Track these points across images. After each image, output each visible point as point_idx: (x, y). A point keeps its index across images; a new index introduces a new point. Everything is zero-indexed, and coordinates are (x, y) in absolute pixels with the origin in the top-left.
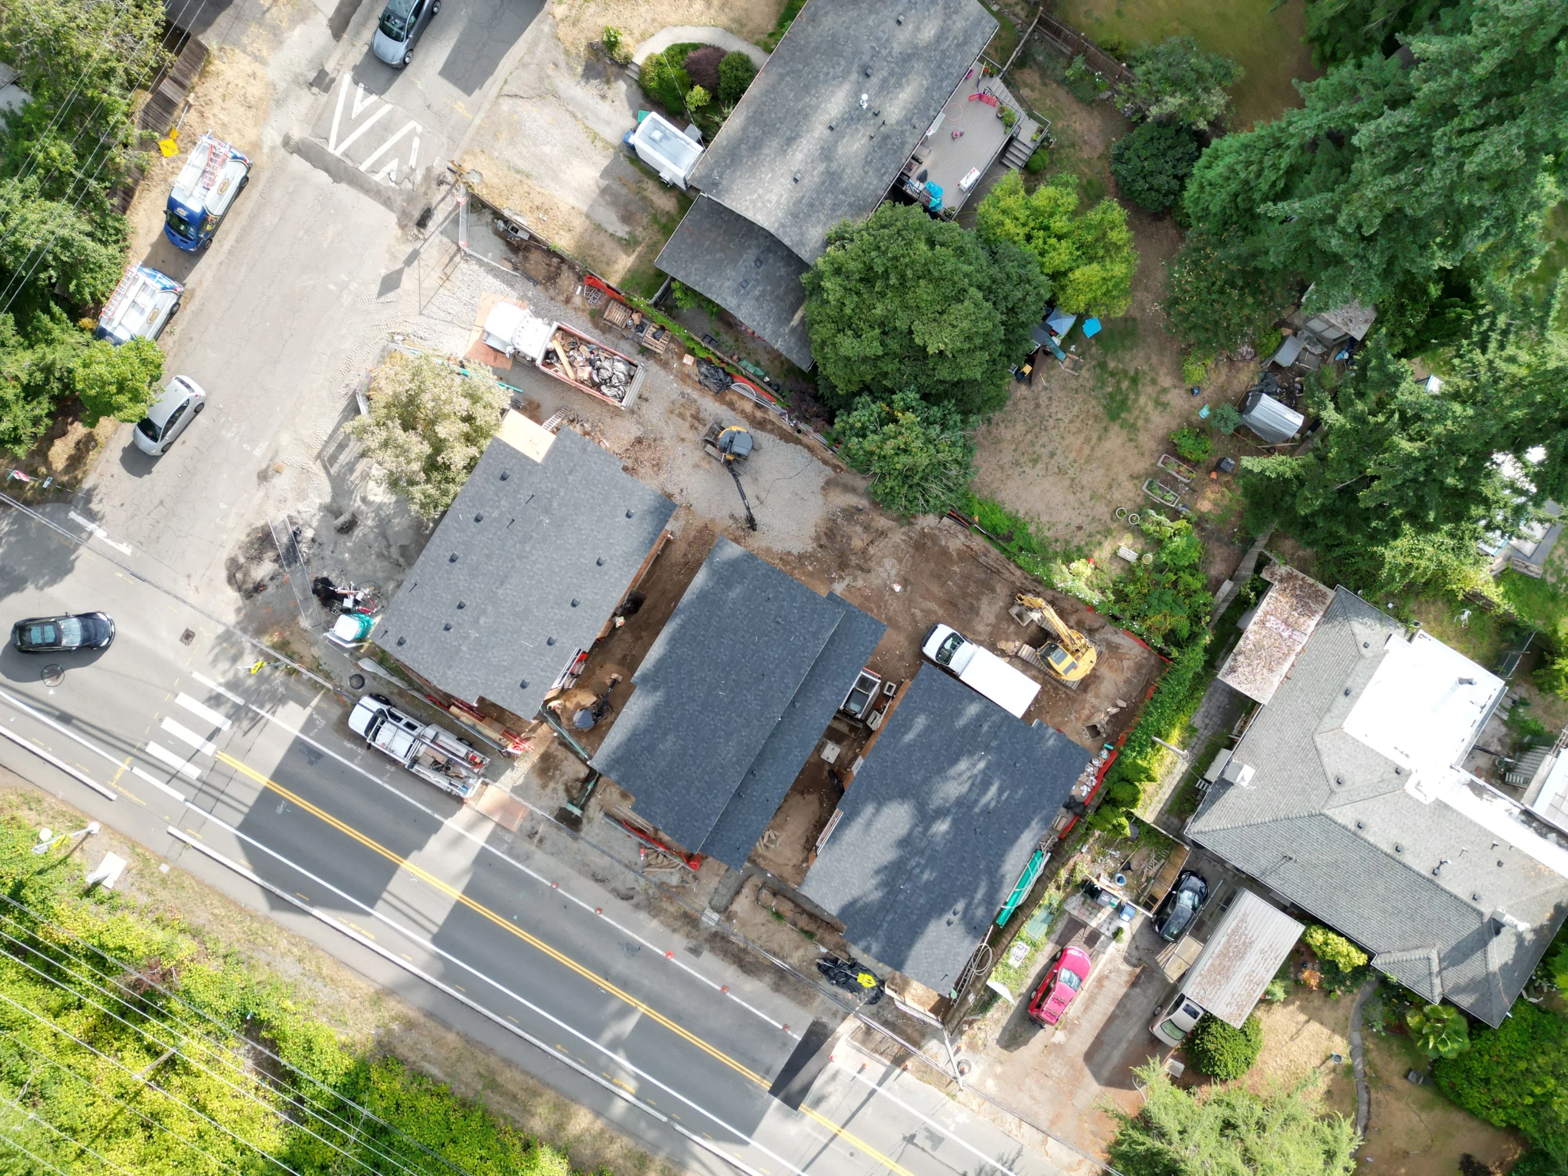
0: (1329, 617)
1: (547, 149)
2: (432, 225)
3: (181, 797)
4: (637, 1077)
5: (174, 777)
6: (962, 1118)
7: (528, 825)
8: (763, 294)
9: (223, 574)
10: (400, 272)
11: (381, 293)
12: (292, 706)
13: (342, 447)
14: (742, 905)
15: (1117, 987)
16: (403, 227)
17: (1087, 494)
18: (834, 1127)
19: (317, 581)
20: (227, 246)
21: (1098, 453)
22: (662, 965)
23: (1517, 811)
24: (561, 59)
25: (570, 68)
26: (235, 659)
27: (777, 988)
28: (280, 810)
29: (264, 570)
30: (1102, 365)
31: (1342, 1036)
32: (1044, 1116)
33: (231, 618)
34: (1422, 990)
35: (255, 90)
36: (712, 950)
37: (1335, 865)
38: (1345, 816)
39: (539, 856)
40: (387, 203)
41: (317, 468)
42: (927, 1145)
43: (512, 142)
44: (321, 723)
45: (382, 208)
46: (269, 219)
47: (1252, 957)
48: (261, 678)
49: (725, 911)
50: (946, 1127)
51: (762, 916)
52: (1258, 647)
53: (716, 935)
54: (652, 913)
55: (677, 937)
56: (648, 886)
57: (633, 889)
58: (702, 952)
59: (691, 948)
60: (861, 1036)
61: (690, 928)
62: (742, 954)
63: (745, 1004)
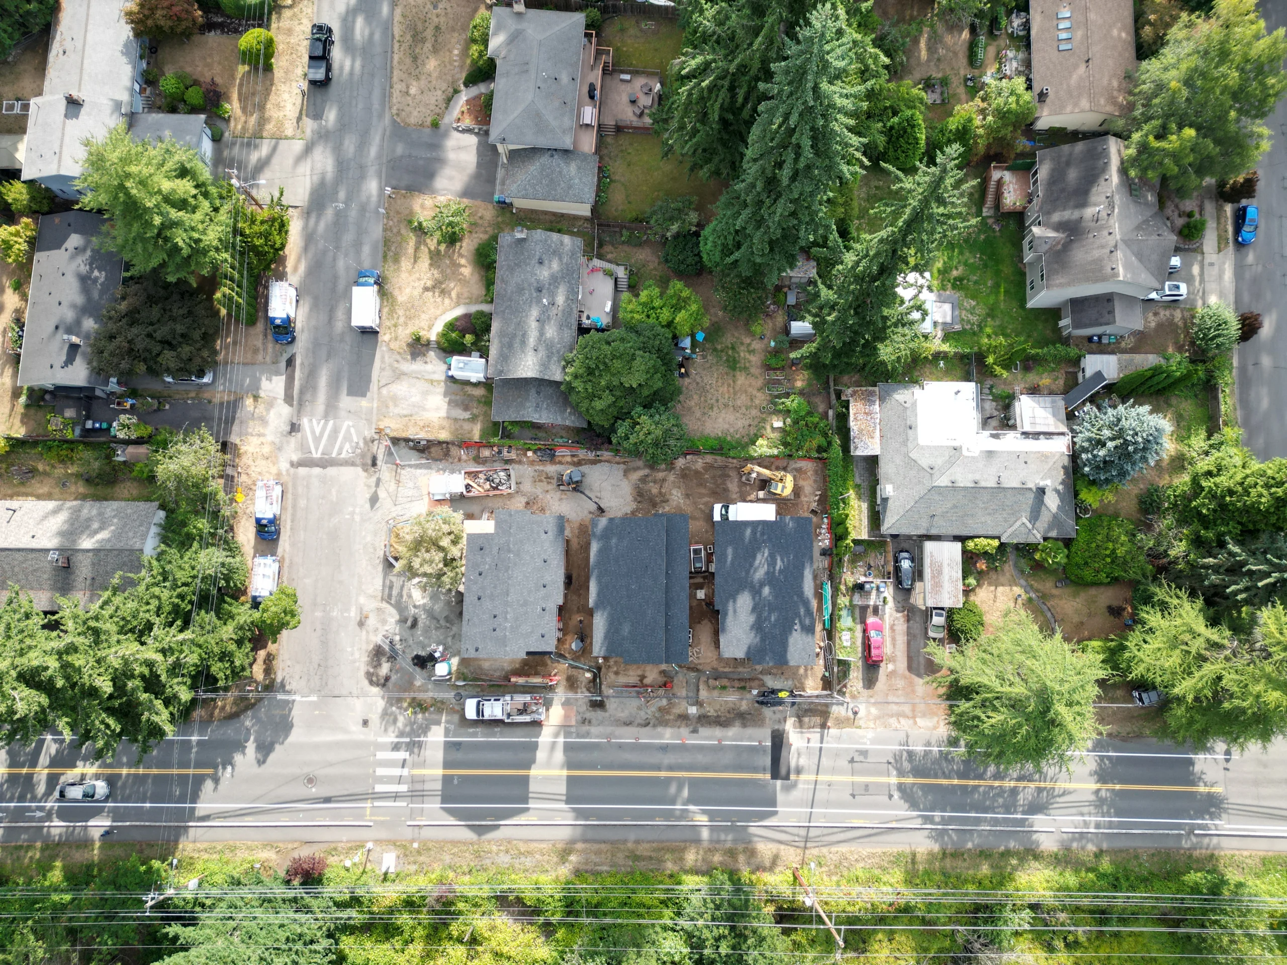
0: (882, 400)
1: (413, 399)
2: (379, 463)
3: (405, 804)
4: (704, 812)
5: (396, 796)
6: (870, 734)
7: (579, 718)
8: (548, 405)
9: (366, 682)
10: (376, 492)
11: (372, 506)
12: (434, 728)
13: (391, 588)
14: (703, 694)
15: (901, 626)
16: (366, 471)
17: (744, 409)
18: (813, 777)
19: (413, 659)
20: (288, 527)
21: (737, 388)
22: (683, 748)
23: (1019, 435)
24: (398, 357)
25: (404, 359)
26: (395, 721)
27: (744, 726)
28: (456, 782)
29: (385, 668)
30: (715, 350)
31: (1016, 585)
32: (907, 709)
33: (381, 704)
34: (1031, 540)
35: (266, 450)
36: (702, 725)
37: (955, 506)
38: (943, 481)
39: (594, 730)
40: (353, 464)
41: (385, 605)
42: (861, 758)
43: (396, 405)
44: (452, 727)
45: (352, 468)
46: (302, 503)
47: (946, 570)
48: (411, 723)
49: (698, 703)
50: (865, 744)
51: (716, 693)
52: (861, 431)
53: (700, 717)
54: (663, 725)
55: (682, 730)
56: (654, 713)
57: (647, 718)
58: (698, 730)
59: (692, 731)
60: (798, 725)
61: (685, 721)
62: (718, 719)
63: (734, 743)
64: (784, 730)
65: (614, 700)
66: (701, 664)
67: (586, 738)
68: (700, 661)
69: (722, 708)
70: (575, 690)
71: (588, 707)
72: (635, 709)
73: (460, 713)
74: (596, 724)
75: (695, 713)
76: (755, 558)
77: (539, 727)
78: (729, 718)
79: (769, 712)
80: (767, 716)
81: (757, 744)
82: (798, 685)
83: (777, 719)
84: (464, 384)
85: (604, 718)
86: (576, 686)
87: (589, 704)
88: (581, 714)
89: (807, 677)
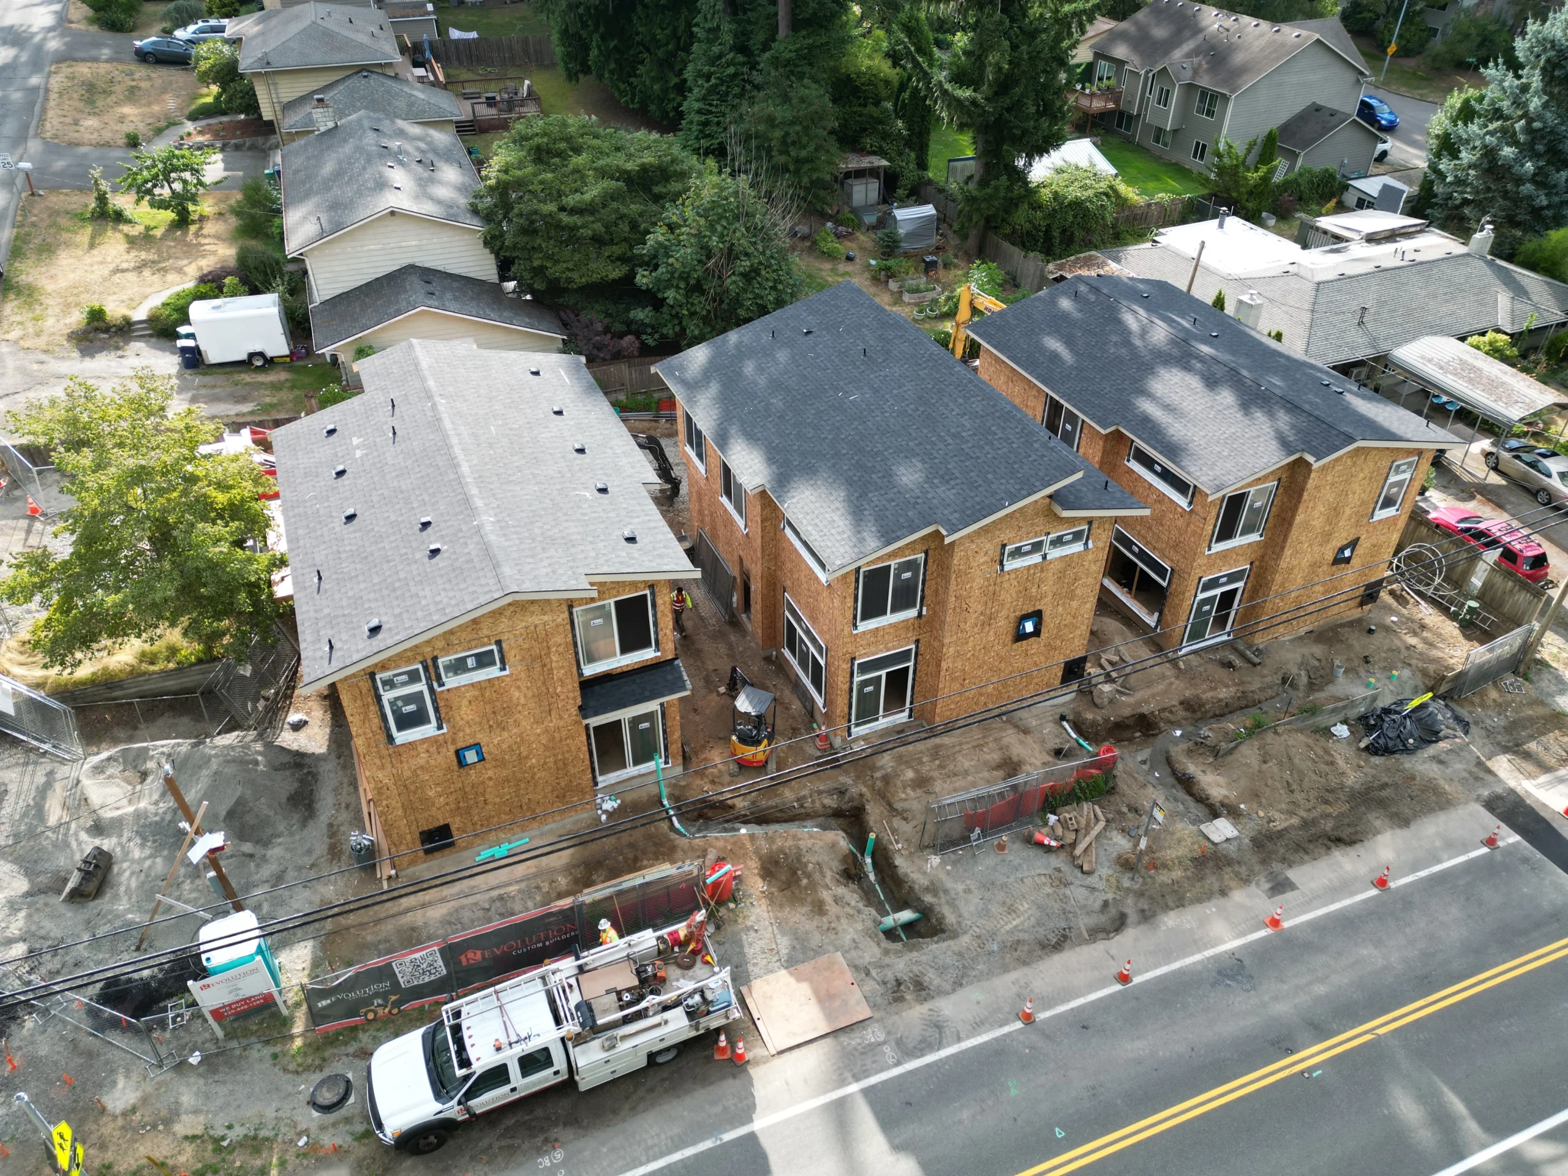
0: (1114, 259)
7: (873, 988)
8: (456, 297)
23: (1363, 245)
25: (61, 358)
34: (1552, 319)
36: (1287, 862)
38: (1325, 276)
47: (1480, 364)
53: (1258, 843)
54: (1171, 904)
55: (1239, 895)
56: (1113, 880)
57: (1106, 904)
58: (1287, 879)
59: (1272, 889)
60: (1530, 767)
61: (1229, 870)
62: (1313, 831)
63: (1423, 874)
64: (1512, 791)
65: (960, 887)
66: (1147, 702)
67: (940, 1046)
68: (1139, 695)
69: (1299, 797)
70: (809, 900)
71: (886, 944)
72: (1048, 890)
73: (352, 1158)
74: (948, 987)
75: (1236, 838)
76: (1119, 322)
77: (734, 1077)
78: (1341, 815)
79: (1426, 766)
80: (1432, 775)
81: (1485, 850)
82: (1431, 668)
83: (1465, 775)
84: (231, 373)
85: (960, 954)
86: (805, 881)
87: (881, 935)
88: (874, 973)
89: (1431, 645)
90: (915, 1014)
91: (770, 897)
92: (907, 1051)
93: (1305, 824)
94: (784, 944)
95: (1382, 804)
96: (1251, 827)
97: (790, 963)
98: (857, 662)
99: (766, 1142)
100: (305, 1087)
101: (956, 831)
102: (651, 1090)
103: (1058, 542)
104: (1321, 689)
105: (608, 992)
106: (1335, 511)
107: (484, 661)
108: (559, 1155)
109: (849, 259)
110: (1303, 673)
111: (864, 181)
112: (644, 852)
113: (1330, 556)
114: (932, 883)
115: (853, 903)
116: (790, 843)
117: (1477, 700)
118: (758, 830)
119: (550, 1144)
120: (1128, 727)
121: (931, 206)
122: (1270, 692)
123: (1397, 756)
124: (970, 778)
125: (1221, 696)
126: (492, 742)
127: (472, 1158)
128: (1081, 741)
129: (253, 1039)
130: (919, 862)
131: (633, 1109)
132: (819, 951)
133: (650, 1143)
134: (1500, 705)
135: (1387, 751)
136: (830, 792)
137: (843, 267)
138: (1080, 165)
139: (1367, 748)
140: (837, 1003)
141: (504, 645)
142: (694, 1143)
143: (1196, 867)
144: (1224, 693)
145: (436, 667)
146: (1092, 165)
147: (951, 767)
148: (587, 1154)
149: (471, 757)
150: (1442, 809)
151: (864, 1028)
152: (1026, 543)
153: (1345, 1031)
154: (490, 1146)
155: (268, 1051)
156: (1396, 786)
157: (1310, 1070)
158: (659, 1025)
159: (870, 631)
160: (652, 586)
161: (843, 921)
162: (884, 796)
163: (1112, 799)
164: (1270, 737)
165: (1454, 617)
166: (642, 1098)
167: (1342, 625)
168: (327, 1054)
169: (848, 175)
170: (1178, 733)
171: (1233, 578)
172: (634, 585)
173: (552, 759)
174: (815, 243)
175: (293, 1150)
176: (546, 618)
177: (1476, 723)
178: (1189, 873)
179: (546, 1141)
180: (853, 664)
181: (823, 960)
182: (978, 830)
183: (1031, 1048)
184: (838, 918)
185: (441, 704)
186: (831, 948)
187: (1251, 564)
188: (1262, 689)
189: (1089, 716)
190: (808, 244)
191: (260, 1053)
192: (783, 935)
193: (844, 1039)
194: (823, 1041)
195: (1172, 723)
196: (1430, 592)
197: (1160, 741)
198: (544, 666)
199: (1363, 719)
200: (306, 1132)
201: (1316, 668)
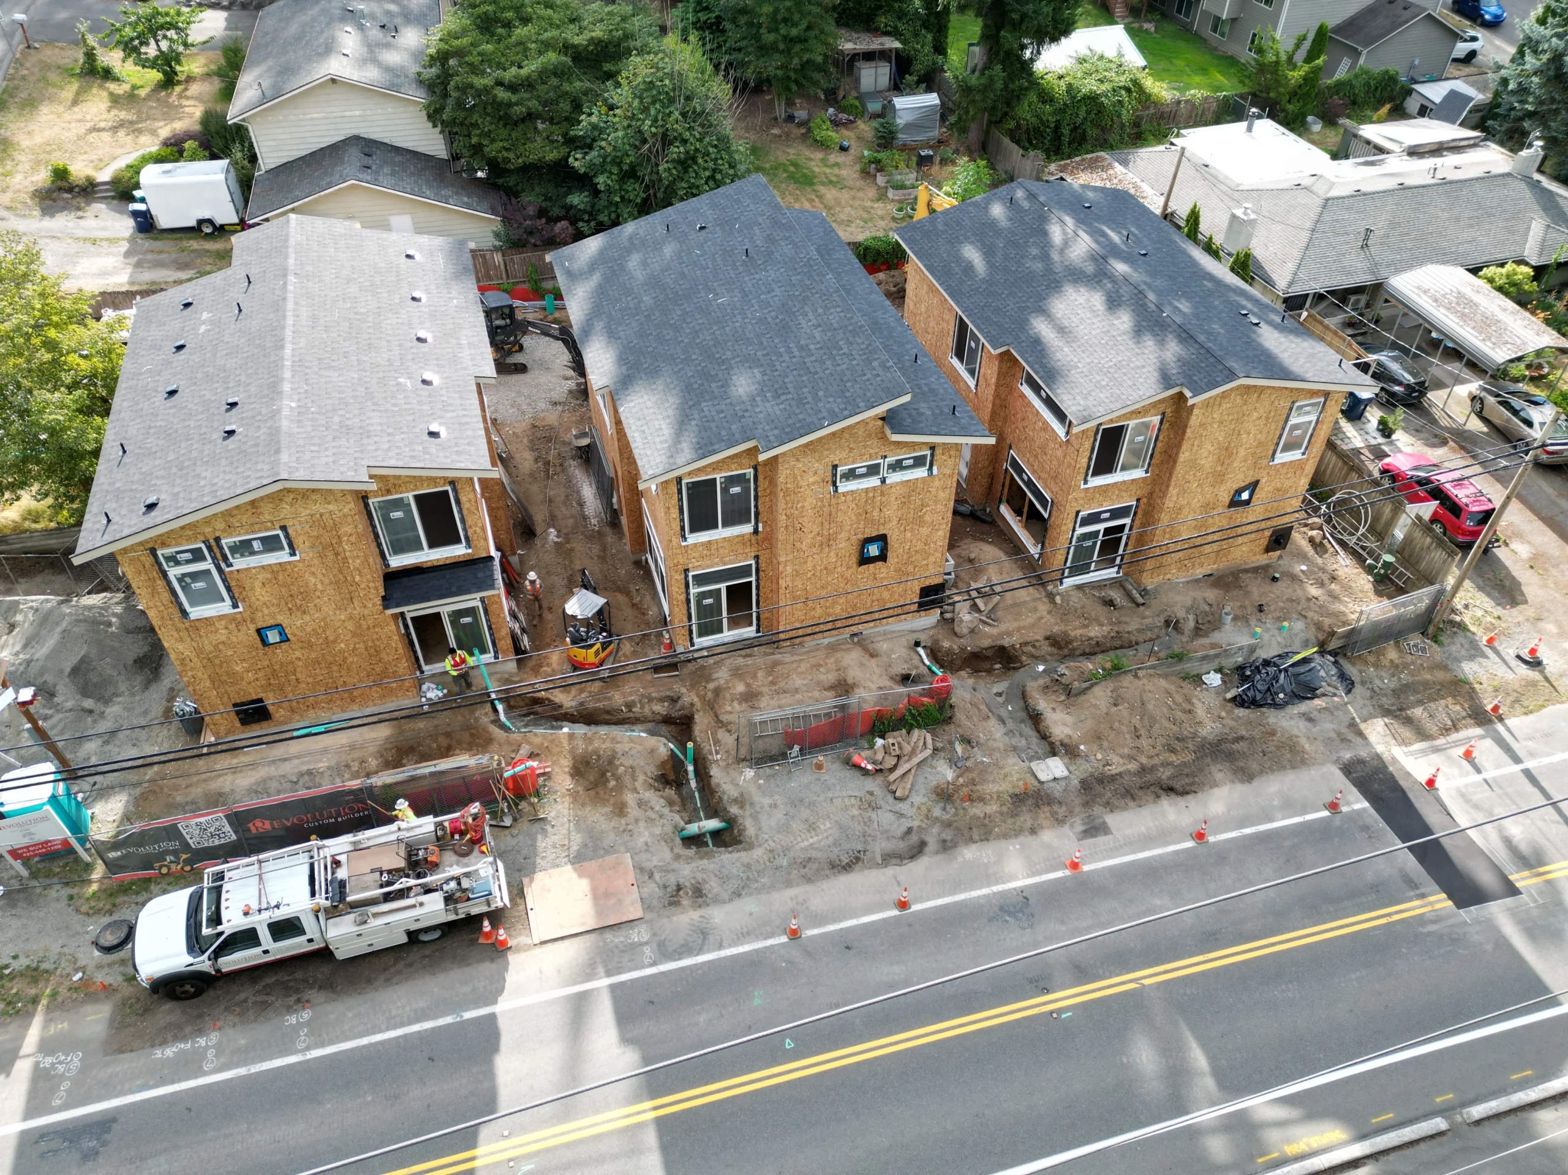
0: (1122, 162)
7: (651, 888)
21: (830, 203)
22: (1085, 889)
23: (1404, 158)
25: (22, 215)
38: (1339, 191)
47: (1479, 299)
53: (1086, 786)
54: (976, 837)
55: (1048, 836)
56: (923, 808)
57: (909, 831)
58: (1104, 823)
59: (1085, 831)
60: (1406, 732)
61: (1046, 809)
62: (1149, 777)
63: (1248, 831)
64: (1378, 757)
65: (767, 801)
66: (1009, 634)
67: (700, 951)
68: (1003, 627)
69: (1144, 742)
70: (612, 801)
71: (679, 849)
72: (855, 812)
73: (119, 996)
74: (726, 896)
75: (1065, 778)
76: (1045, 234)
77: (492, 960)
78: (1184, 764)
79: (1292, 722)
80: (1296, 732)
81: (1326, 813)
82: (1327, 621)
83: (1333, 735)
84: (181, 239)
85: (748, 866)
86: (613, 783)
87: (678, 841)
88: (657, 876)
89: (1335, 597)
90: (686, 918)
91: (574, 795)
92: (665, 953)
93: (1143, 770)
94: (577, 839)
95: (1230, 757)
96: (1084, 769)
97: (578, 860)
98: (691, 574)
99: (502, 1024)
100: (93, 928)
101: (774, 745)
102: (410, 965)
103: (897, 466)
104: (1206, 635)
105: (373, 871)
106: (1226, 452)
107: (271, 544)
108: (306, 1015)
109: (844, 149)
110: (1191, 617)
111: (873, 64)
112: (459, 742)
113: (1227, 500)
114: (742, 795)
115: (657, 808)
116: (608, 744)
117: (1371, 659)
118: (581, 729)
119: (302, 1003)
120: (987, 658)
121: (935, 95)
122: (1149, 634)
123: (1264, 710)
124: (798, 696)
125: (1092, 634)
126: (294, 624)
127: (226, 1009)
128: (934, 668)
129: (55, 880)
130: (734, 774)
131: (387, 980)
132: (611, 850)
133: (394, 1013)
134: (1397, 667)
135: (1254, 704)
136: (661, 700)
137: (835, 157)
138: (1106, 55)
139: (1234, 699)
140: (611, 902)
141: (290, 531)
142: (435, 1017)
143: (1013, 803)
144: (1095, 632)
145: (221, 548)
146: (1120, 55)
147: (782, 684)
148: (332, 1016)
149: (273, 637)
150: (1293, 767)
151: (632, 928)
152: (861, 466)
153: (1110, 977)
154: (246, 1000)
155: (67, 891)
156: (1252, 740)
157: (1060, 1011)
158: (414, 906)
159: (702, 544)
160: (452, 483)
161: (642, 824)
162: (712, 706)
163: (947, 728)
164: (1127, 681)
165: (1369, 570)
166: (399, 972)
167: (1246, 571)
168: (118, 901)
169: (855, 57)
170: (1041, 668)
171: (1116, 514)
172: (433, 480)
173: (362, 646)
174: (809, 130)
175: (67, 983)
176: (331, 507)
177: (1363, 683)
178: (1005, 809)
179: (299, 1001)
180: (686, 576)
181: (610, 859)
182: (796, 748)
183: (788, 962)
184: (637, 821)
185: (233, 584)
186: (622, 849)
187: (1138, 500)
188: (1139, 631)
189: (946, 644)
190: (803, 131)
191: (58, 893)
192: (579, 831)
193: (608, 936)
194: (587, 936)
195: (1036, 658)
196: (1352, 541)
197: (1019, 676)
198: (337, 554)
199: (1240, 669)
200: (83, 969)
201: (1206, 613)
